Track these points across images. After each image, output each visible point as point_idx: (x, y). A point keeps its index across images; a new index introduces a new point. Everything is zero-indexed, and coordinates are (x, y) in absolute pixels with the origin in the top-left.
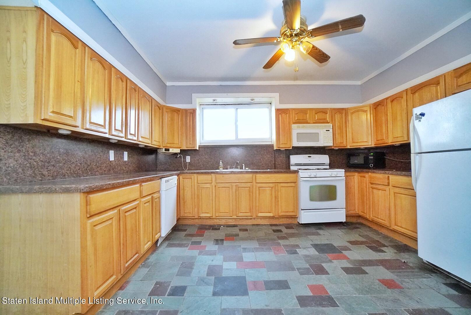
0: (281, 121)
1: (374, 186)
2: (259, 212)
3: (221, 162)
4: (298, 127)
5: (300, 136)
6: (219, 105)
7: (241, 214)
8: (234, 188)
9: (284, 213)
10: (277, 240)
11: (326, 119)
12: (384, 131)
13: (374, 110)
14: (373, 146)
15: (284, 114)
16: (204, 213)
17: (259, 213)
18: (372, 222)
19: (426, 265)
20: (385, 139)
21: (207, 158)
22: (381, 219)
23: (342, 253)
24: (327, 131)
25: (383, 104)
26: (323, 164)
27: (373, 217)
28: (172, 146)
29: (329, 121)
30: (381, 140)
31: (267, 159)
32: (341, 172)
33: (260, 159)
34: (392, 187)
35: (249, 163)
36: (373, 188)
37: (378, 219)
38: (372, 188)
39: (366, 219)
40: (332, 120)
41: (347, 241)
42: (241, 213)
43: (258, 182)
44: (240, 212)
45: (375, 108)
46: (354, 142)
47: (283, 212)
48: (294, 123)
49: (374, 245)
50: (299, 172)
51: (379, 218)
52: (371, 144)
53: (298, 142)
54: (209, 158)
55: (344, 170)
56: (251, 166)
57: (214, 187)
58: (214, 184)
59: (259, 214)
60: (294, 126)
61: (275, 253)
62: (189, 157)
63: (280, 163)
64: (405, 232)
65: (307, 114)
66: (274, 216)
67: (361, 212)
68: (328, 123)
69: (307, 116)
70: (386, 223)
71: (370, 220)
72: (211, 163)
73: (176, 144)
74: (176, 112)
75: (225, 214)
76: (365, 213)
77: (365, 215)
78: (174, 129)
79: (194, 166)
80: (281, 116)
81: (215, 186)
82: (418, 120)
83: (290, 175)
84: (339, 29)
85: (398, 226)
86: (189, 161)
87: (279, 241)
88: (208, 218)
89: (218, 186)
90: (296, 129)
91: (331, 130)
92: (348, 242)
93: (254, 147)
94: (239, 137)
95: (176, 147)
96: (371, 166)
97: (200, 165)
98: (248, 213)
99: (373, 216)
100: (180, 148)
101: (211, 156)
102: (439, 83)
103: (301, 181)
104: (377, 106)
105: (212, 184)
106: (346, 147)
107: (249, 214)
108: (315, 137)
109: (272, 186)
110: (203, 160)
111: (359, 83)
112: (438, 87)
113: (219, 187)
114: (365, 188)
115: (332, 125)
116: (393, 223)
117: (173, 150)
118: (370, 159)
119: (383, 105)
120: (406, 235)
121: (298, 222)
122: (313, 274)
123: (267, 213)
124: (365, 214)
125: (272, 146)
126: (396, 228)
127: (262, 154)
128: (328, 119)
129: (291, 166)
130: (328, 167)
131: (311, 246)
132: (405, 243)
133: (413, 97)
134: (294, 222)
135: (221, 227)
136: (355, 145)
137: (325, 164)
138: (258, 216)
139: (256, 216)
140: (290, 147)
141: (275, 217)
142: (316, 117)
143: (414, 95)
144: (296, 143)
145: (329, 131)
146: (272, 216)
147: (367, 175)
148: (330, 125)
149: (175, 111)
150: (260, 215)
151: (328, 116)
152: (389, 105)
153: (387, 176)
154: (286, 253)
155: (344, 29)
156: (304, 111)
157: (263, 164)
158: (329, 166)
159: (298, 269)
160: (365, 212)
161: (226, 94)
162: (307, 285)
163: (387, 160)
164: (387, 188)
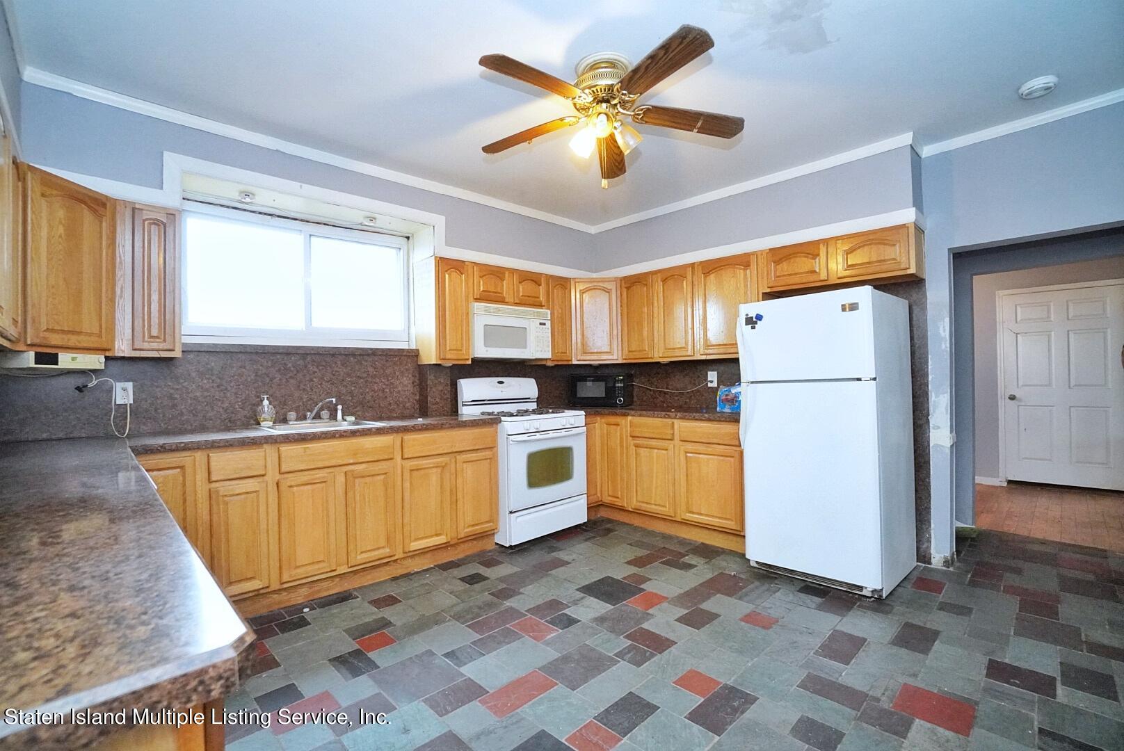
0: (450, 290)
1: (639, 441)
2: (413, 539)
3: (266, 402)
4: (487, 310)
5: (491, 333)
6: (251, 211)
7: (364, 555)
8: (341, 479)
9: (470, 529)
10: (502, 604)
11: (538, 298)
12: (645, 333)
13: (625, 290)
14: (620, 361)
15: (455, 273)
16: (236, 582)
17: (411, 542)
18: (637, 513)
19: (756, 570)
20: (647, 349)
21: (207, 390)
22: (656, 505)
23: (644, 590)
24: (541, 324)
25: (645, 283)
26: (526, 400)
27: (638, 504)
28: (71, 344)
29: (543, 304)
30: (640, 351)
31: (400, 389)
32: (576, 418)
33: (383, 391)
34: (681, 443)
35: (351, 401)
36: (637, 446)
37: (648, 506)
38: (635, 447)
39: (622, 509)
40: (548, 301)
41: (626, 563)
42: (362, 553)
43: (410, 456)
44: (358, 553)
45: (628, 288)
46: (586, 353)
47: (469, 526)
48: (477, 300)
49: (668, 557)
50: (501, 421)
51: (653, 502)
52: (616, 358)
53: (488, 348)
54: (218, 386)
55: (583, 413)
56: (358, 408)
57: (272, 488)
58: (272, 476)
59: (412, 544)
60: (479, 307)
61: (535, 638)
62: (131, 383)
63: (437, 400)
64: (707, 523)
65: (504, 280)
66: (449, 542)
67: (609, 496)
68: (541, 306)
69: (503, 286)
70: (666, 510)
71: (630, 510)
72: (226, 405)
73: (90, 335)
74: (89, 207)
75: (316, 567)
76: (618, 498)
77: (618, 503)
78: (81, 273)
79: (155, 419)
80: (450, 277)
81: (277, 484)
82: (750, 326)
83: (483, 430)
84: (695, 127)
85: (693, 513)
86: (132, 402)
87: (508, 603)
88: (251, 594)
89: (289, 484)
90: (484, 316)
91: (548, 324)
92: (629, 563)
93: (368, 355)
94: (314, 324)
95: (92, 345)
96: (620, 401)
97: (182, 414)
98: (383, 547)
99: (637, 501)
100: (105, 350)
101: (224, 383)
102: (749, 266)
103: (511, 443)
104: (631, 284)
105: (266, 478)
106: (570, 363)
107: (387, 551)
108: (519, 335)
109: (444, 464)
110: (191, 395)
111: (593, 230)
112: (748, 271)
113: (291, 487)
114: (619, 447)
115: (549, 312)
116: (684, 507)
117: (73, 359)
118: (618, 387)
119: (646, 285)
120: (713, 528)
121: (497, 544)
122: (652, 655)
123: (432, 536)
124: (618, 500)
125: (414, 355)
126: (689, 516)
127: (387, 376)
128: (542, 298)
129: (464, 408)
130: (534, 406)
131: (582, 595)
132: (701, 541)
133: (705, 280)
134: (488, 546)
135: (303, 612)
136: (588, 358)
137: (529, 398)
138: (410, 552)
139: (404, 553)
140: (468, 359)
141: (452, 543)
142: (521, 289)
143: (708, 278)
144: (482, 351)
145: (544, 324)
146: (445, 541)
147: (623, 421)
148: (547, 313)
149: (85, 203)
150: (415, 545)
151: (542, 289)
152: (659, 287)
153: (669, 421)
154: (556, 628)
155: (701, 131)
156: (497, 273)
157: (390, 404)
158: (536, 403)
159: (618, 655)
160: (620, 496)
161: (300, 184)
162: (674, 683)
163: (636, 389)
164: (670, 445)
